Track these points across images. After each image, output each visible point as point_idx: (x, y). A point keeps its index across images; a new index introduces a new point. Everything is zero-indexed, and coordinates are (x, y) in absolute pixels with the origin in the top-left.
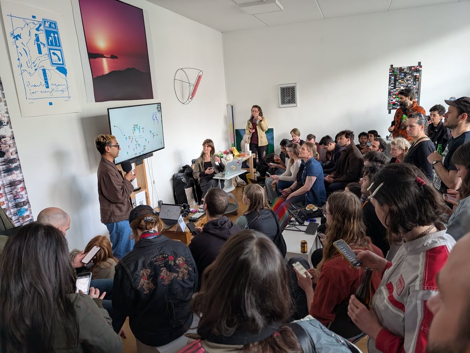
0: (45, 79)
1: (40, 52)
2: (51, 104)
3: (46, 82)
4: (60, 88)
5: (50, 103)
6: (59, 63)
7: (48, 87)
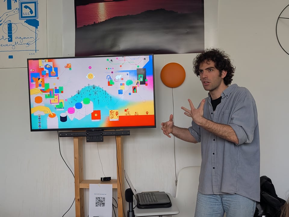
0: (9, 33)
1: (9, 7)
2: (11, 57)
3: (9, 36)
4: (26, 41)
5: (9, 56)
6: (30, 15)
7: (10, 40)
